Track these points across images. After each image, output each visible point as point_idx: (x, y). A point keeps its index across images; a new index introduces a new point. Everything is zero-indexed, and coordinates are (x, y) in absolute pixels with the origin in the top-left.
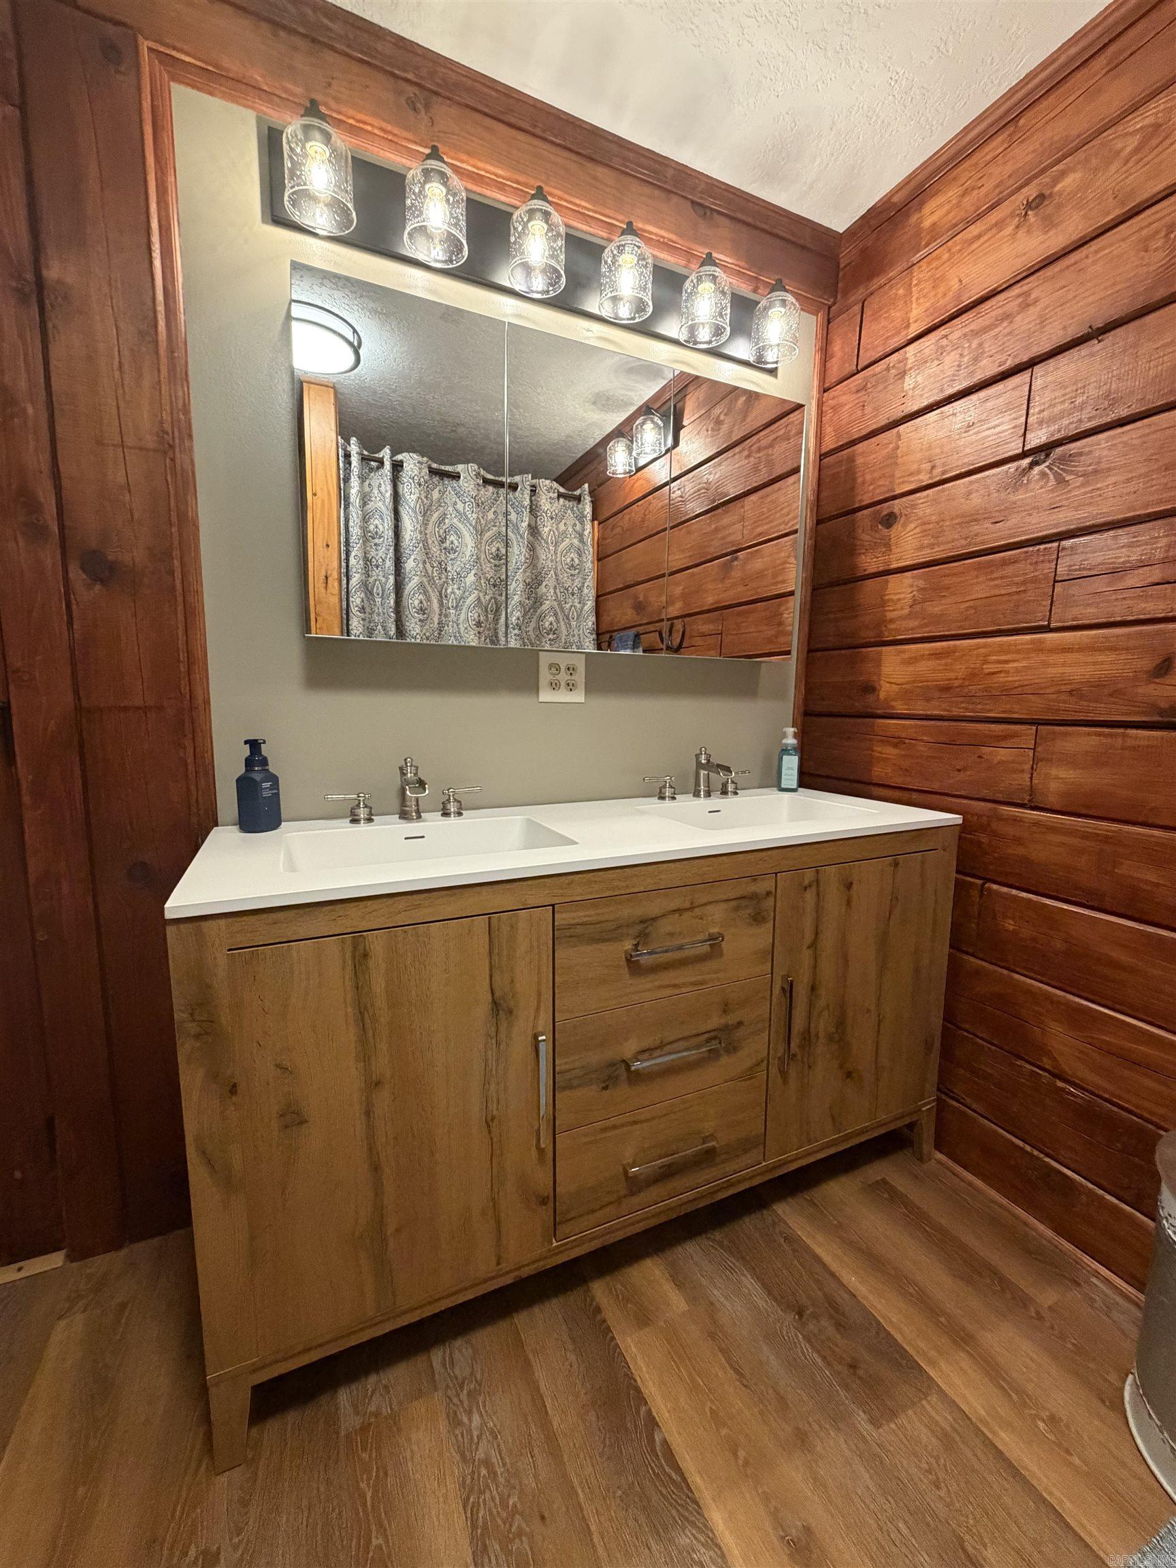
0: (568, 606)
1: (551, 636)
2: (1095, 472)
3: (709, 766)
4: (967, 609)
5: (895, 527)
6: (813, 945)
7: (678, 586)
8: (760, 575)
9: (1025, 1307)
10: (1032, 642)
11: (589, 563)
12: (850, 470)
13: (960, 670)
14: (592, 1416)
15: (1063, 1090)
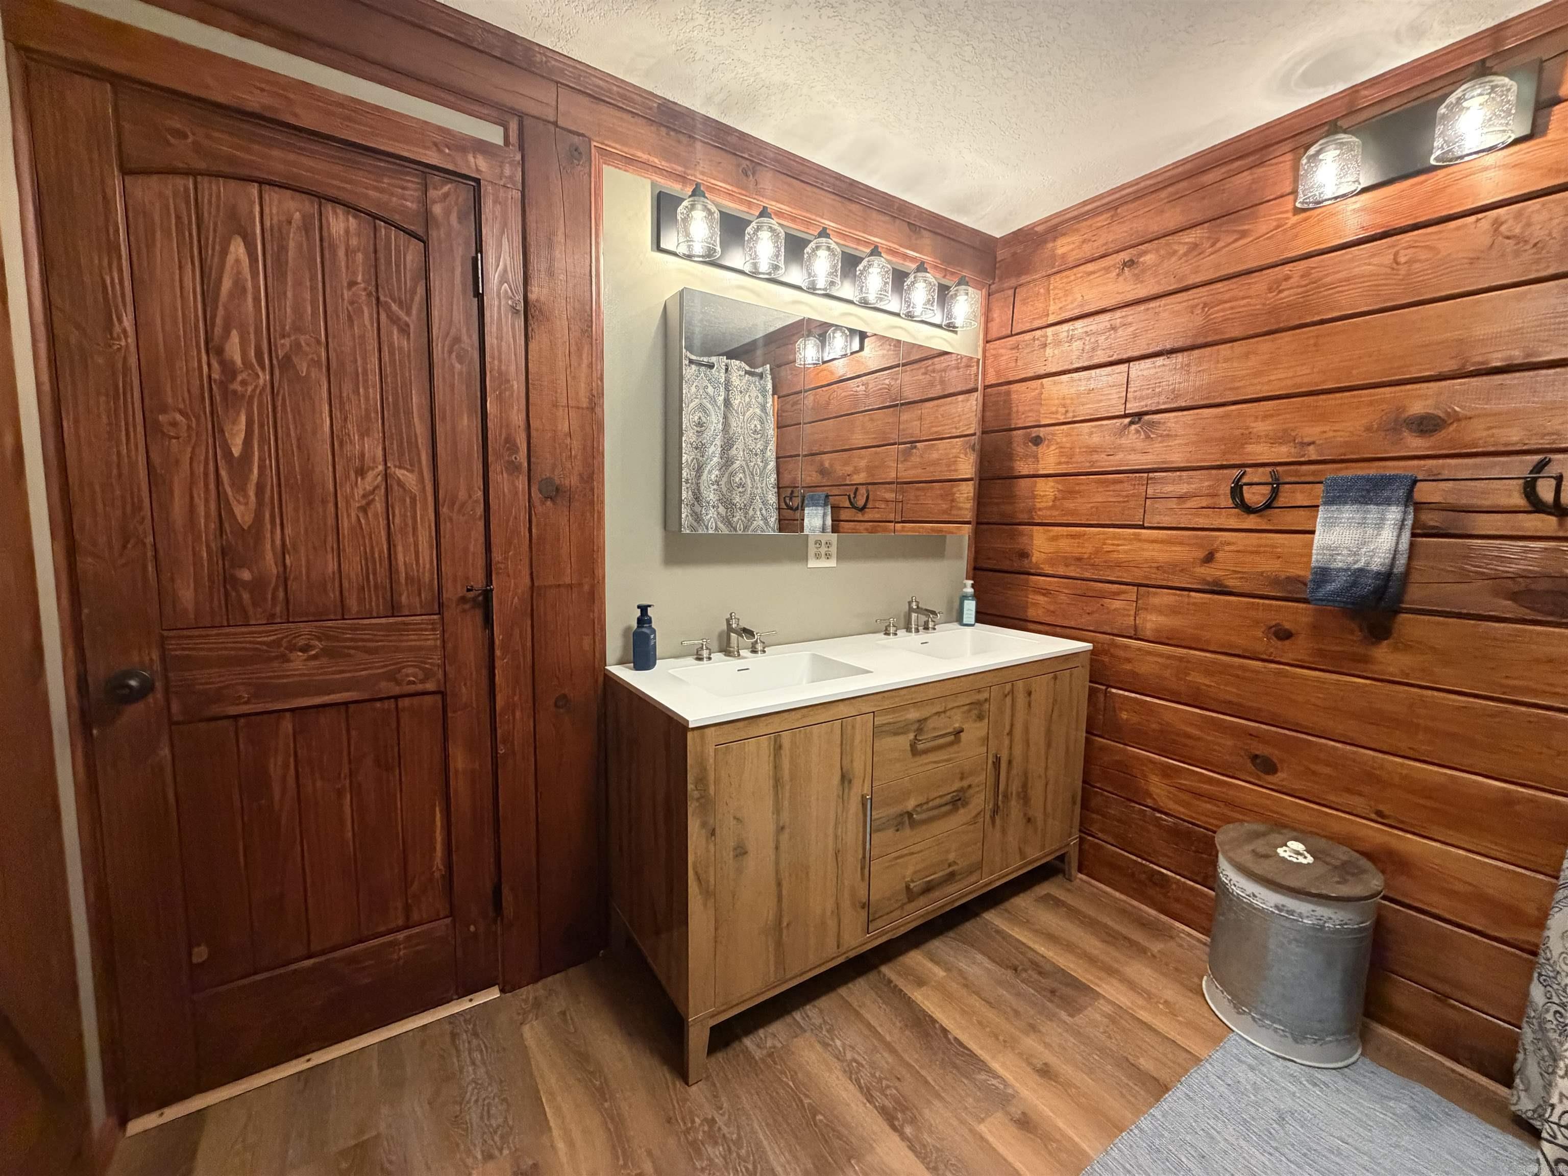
0: (752, 464)
1: (740, 489)
2: (1168, 435)
3: (919, 610)
4: (1092, 508)
5: (1040, 446)
6: (1010, 733)
7: (862, 460)
8: (935, 463)
9: (1145, 953)
10: (1134, 534)
11: (771, 431)
12: (1008, 402)
13: (1088, 549)
14: (907, 1033)
15: (1160, 818)
